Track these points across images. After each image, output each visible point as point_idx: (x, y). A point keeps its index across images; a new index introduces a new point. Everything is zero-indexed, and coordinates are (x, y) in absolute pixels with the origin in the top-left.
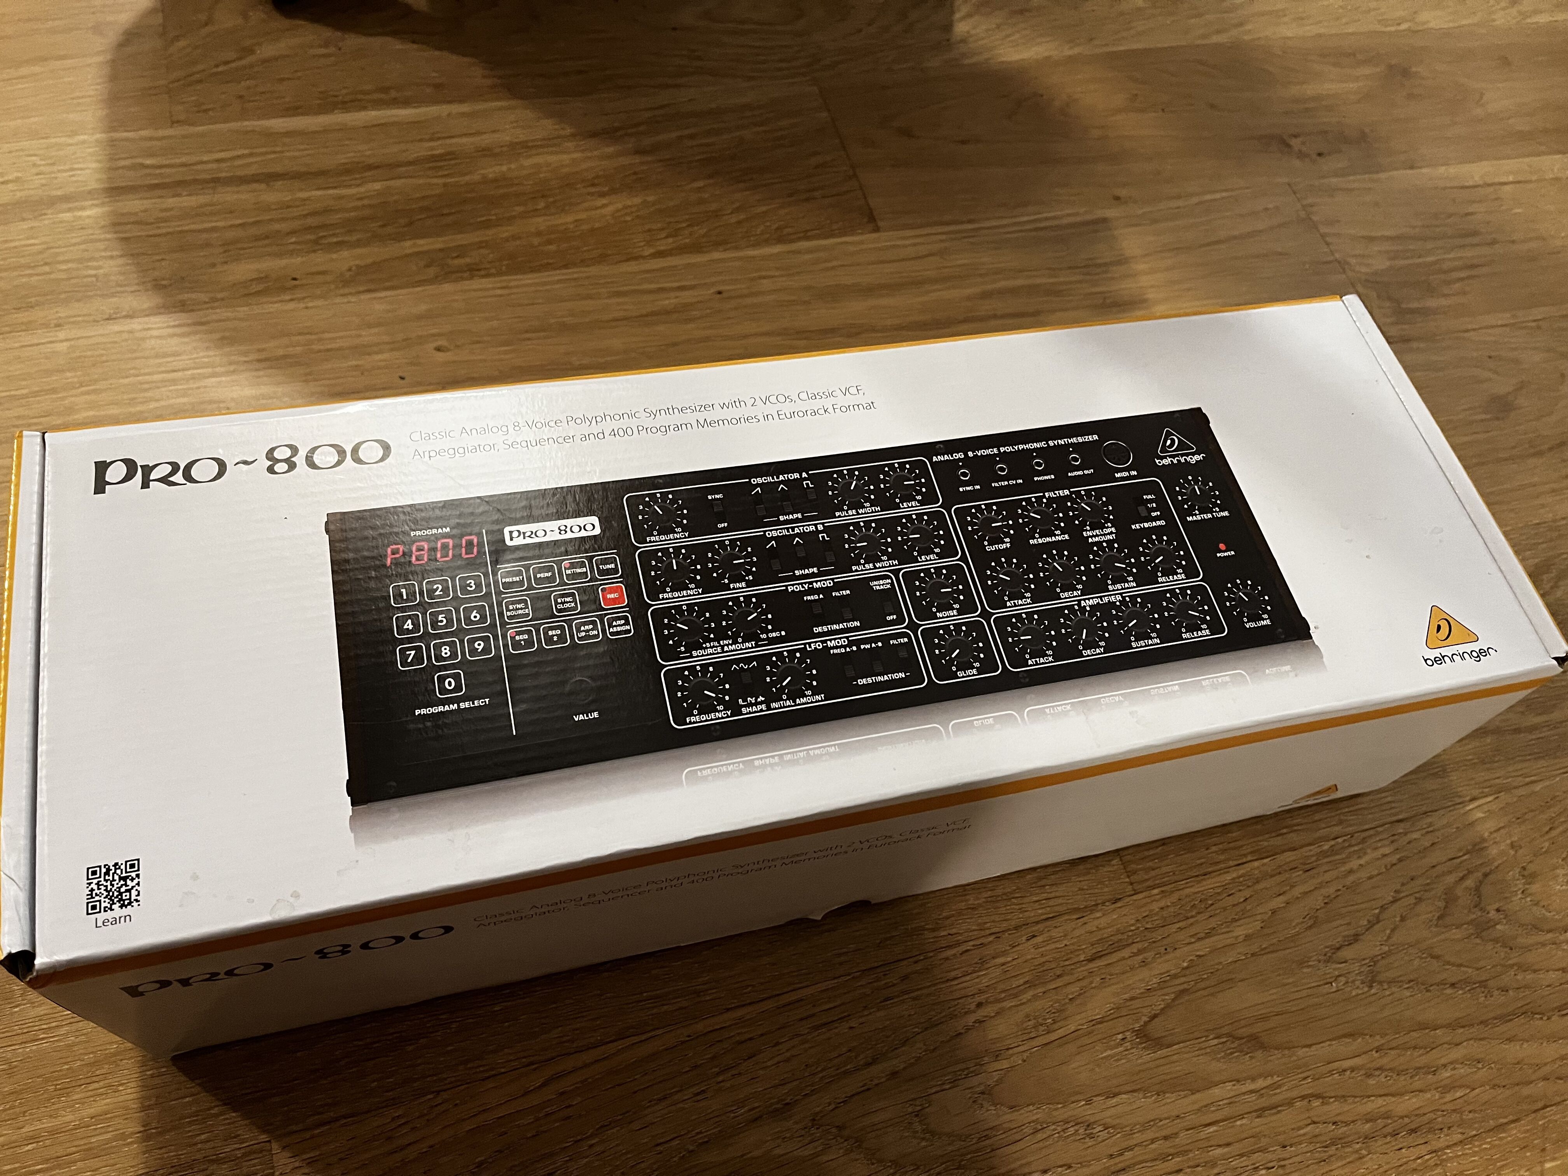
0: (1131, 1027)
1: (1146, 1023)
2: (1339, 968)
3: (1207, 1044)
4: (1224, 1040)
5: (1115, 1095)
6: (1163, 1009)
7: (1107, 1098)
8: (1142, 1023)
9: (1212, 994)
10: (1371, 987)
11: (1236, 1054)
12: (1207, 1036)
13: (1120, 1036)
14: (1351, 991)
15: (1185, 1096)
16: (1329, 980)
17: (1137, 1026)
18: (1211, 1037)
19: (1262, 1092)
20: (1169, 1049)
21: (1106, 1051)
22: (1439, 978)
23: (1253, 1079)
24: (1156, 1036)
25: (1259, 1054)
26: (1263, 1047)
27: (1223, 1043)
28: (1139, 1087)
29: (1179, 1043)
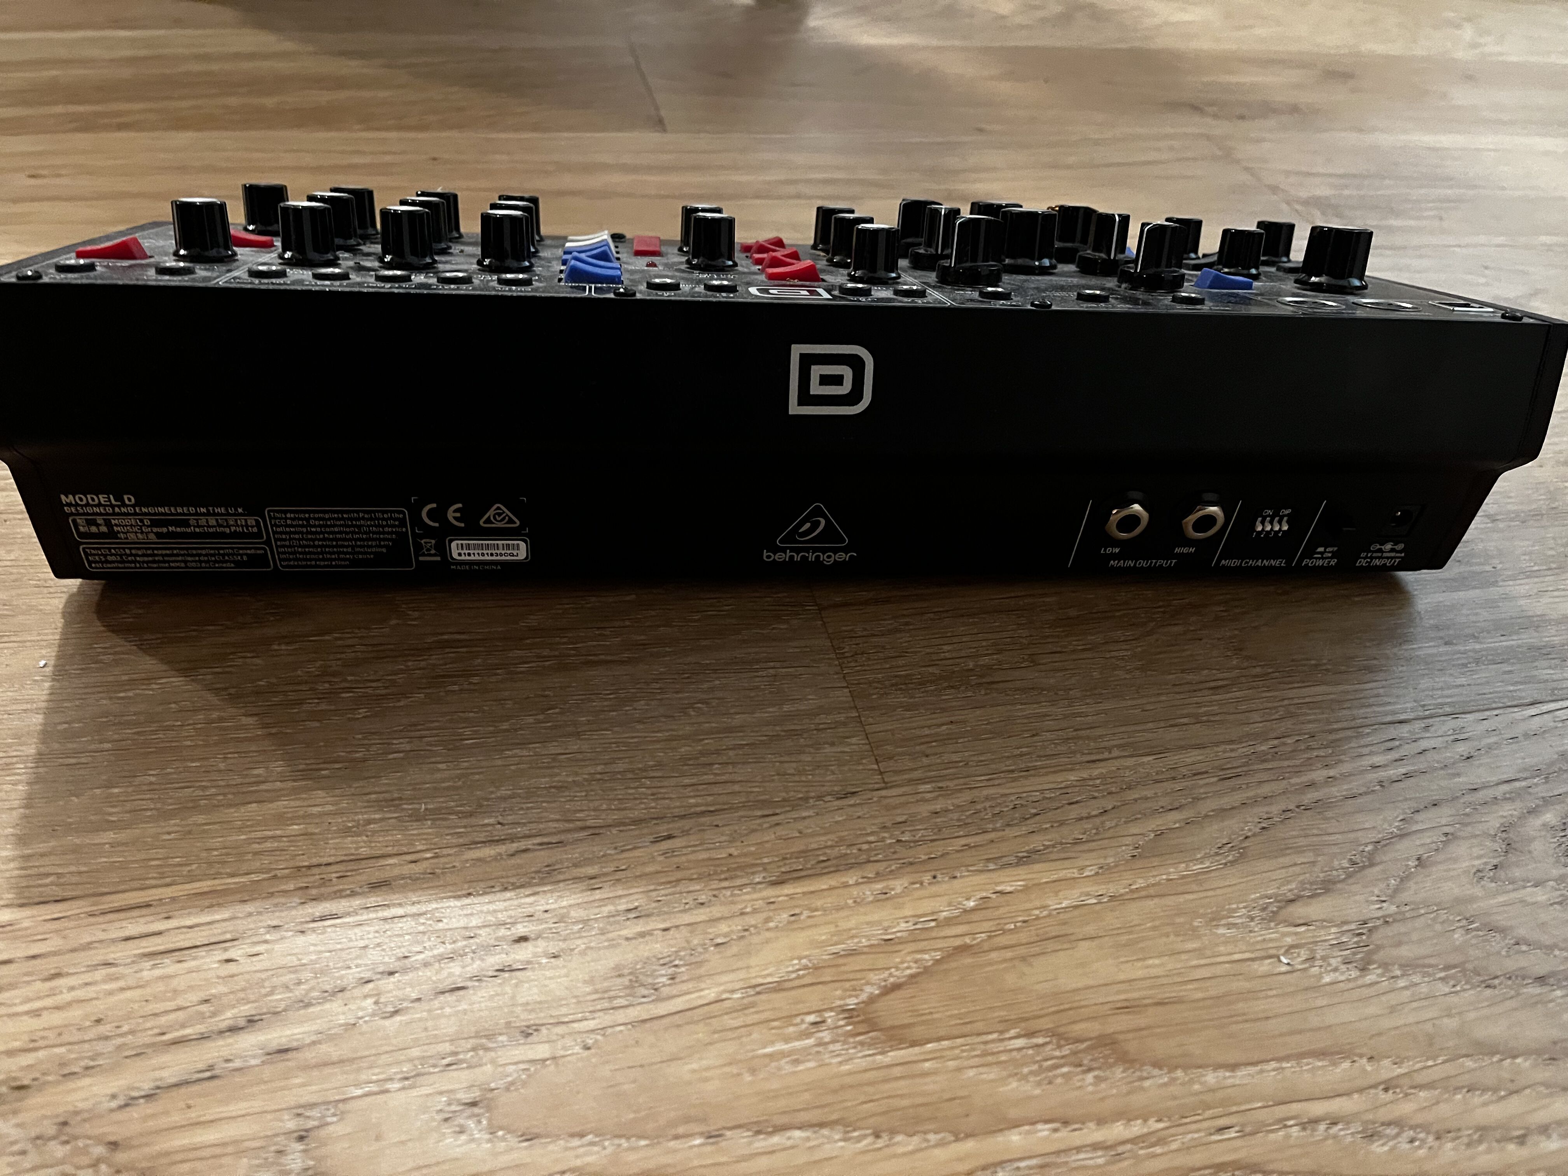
0: (839, 1003)
1: (872, 1000)
2: (1296, 934)
3: (1001, 1047)
4: (1040, 1040)
5: (779, 1129)
6: (912, 976)
7: (758, 1132)
8: (864, 997)
9: (1023, 959)
10: (1364, 970)
11: (1065, 1070)
12: (1001, 1032)
13: (812, 1018)
14: (1320, 976)
15: (941, 1144)
16: (1273, 952)
17: (852, 1002)
18: (1013, 1033)
19: (1120, 1149)
20: (917, 1050)
21: (772, 1043)
22: (1511, 964)
23: (1101, 1121)
24: (889, 1023)
25: (1118, 1072)
26: (1127, 1060)
27: (1037, 1046)
28: (834, 1117)
29: (939, 1039)
